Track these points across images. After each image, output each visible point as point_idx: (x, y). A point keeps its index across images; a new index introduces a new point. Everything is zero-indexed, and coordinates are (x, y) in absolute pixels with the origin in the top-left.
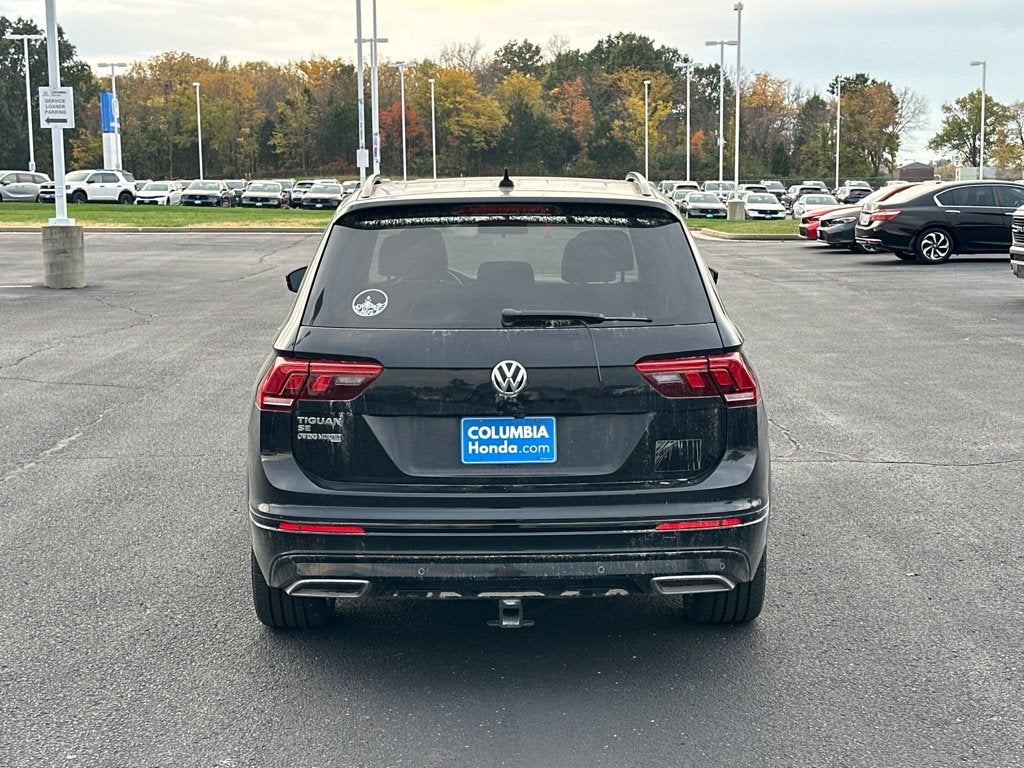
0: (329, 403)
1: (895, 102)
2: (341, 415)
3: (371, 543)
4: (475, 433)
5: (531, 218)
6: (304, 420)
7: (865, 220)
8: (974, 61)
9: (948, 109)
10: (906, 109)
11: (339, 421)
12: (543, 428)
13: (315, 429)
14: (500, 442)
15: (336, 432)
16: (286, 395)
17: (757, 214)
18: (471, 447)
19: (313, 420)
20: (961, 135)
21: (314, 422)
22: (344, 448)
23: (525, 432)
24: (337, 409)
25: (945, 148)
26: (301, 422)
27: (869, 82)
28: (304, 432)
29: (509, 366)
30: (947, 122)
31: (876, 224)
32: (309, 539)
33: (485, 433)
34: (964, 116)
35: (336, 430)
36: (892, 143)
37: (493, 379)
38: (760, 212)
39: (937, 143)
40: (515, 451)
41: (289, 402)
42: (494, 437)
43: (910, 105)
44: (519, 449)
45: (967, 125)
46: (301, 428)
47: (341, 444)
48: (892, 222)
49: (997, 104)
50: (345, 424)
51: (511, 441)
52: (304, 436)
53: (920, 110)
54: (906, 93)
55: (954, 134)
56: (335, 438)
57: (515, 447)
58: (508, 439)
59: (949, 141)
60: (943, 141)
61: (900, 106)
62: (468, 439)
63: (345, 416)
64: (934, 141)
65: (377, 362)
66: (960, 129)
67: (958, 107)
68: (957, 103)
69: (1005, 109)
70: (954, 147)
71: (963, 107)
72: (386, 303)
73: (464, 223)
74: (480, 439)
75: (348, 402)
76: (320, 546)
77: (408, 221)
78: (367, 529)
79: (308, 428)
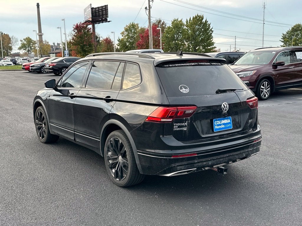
0: (183, 119)
1: (10, 39)
2: (187, 122)
3: (199, 157)
4: (216, 123)
5: (203, 64)
6: (176, 125)
7: (47, 66)
8: (34, 30)
9: (21, 41)
10: (13, 41)
11: (186, 124)
12: (229, 120)
13: (179, 127)
14: (221, 125)
15: (185, 127)
16: (170, 118)
17: (6, 65)
18: (216, 127)
19: (179, 124)
20: (25, 47)
21: (179, 125)
22: (187, 131)
23: (225, 121)
24: (186, 120)
25: (22, 50)
26: (175, 125)
27: (3, 34)
28: (176, 128)
29: (225, 104)
30: (22, 44)
31: (51, 67)
32: (183, 159)
33: (218, 123)
34: (25, 43)
35: (185, 126)
36: (11, 49)
37: (222, 107)
38: (7, 64)
39: (20, 49)
40: (224, 127)
41: (171, 120)
42: (220, 123)
43: (14, 40)
44: (225, 126)
45: (26, 45)
46: (175, 127)
47: (186, 130)
48: (55, 66)
49: (33, 40)
50: (188, 124)
51: (223, 124)
52: (176, 129)
53: (17, 41)
54: (13, 37)
55: (23, 47)
56: (185, 129)
57: (224, 126)
58: (222, 124)
59: (23, 48)
60: (21, 48)
61: (11, 40)
62: (215, 125)
63: (188, 122)
64: (19, 48)
65: (196, 106)
66: (25, 45)
67: (24, 40)
68: (24, 39)
69: (34, 41)
70: (24, 49)
71: (25, 40)
72: (188, 89)
73: (190, 65)
74: (217, 125)
75: (189, 118)
76: (186, 161)
77: (177, 65)
78: (198, 154)
79: (177, 127)
